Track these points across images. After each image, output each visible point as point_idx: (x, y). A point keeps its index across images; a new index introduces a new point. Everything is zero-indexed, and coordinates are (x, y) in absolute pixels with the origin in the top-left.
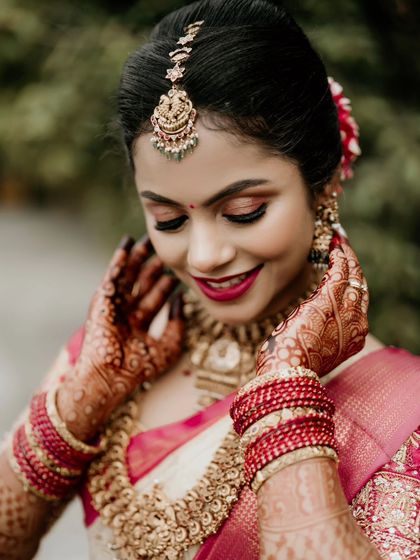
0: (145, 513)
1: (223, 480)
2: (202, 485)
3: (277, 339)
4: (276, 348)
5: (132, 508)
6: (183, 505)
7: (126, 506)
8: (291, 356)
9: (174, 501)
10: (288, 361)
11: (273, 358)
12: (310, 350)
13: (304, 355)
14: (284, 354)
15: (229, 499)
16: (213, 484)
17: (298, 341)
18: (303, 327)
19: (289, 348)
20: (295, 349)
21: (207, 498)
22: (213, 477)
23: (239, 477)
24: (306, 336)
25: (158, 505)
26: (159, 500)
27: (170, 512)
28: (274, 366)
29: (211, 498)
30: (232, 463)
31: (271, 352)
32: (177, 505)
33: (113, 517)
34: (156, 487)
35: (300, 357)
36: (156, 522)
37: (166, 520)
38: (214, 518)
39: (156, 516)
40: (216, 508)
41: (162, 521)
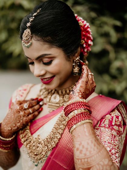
0: (36, 143)
1: (57, 132)
2: (51, 134)
3: (75, 90)
4: (75, 93)
5: (32, 142)
6: (46, 140)
7: (30, 141)
8: (79, 95)
9: (43, 139)
10: (78, 96)
11: (74, 96)
12: (83, 92)
13: (82, 94)
14: (77, 94)
15: (59, 137)
16: (54, 134)
17: (80, 90)
18: (81, 86)
19: (78, 92)
20: (80, 92)
21: (52, 137)
22: (54, 132)
23: (61, 131)
24: (82, 89)
25: (39, 140)
26: (39, 139)
27: (43, 142)
28: (75, 98)
29: (54, 137)
30: (59, 128)
31: (74, 94)
32: (44, 140)
33: (27, 145)
34: (38, 135)
35: (81, 95)
36: (39, 145)
37: (42, 144)
38: (55, 143)
39: (39, 143)
40: (55, 140)
41: (41, 145)
